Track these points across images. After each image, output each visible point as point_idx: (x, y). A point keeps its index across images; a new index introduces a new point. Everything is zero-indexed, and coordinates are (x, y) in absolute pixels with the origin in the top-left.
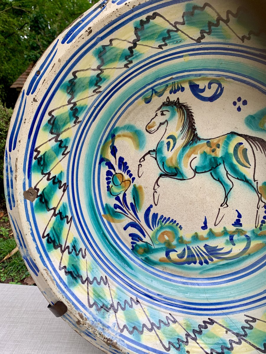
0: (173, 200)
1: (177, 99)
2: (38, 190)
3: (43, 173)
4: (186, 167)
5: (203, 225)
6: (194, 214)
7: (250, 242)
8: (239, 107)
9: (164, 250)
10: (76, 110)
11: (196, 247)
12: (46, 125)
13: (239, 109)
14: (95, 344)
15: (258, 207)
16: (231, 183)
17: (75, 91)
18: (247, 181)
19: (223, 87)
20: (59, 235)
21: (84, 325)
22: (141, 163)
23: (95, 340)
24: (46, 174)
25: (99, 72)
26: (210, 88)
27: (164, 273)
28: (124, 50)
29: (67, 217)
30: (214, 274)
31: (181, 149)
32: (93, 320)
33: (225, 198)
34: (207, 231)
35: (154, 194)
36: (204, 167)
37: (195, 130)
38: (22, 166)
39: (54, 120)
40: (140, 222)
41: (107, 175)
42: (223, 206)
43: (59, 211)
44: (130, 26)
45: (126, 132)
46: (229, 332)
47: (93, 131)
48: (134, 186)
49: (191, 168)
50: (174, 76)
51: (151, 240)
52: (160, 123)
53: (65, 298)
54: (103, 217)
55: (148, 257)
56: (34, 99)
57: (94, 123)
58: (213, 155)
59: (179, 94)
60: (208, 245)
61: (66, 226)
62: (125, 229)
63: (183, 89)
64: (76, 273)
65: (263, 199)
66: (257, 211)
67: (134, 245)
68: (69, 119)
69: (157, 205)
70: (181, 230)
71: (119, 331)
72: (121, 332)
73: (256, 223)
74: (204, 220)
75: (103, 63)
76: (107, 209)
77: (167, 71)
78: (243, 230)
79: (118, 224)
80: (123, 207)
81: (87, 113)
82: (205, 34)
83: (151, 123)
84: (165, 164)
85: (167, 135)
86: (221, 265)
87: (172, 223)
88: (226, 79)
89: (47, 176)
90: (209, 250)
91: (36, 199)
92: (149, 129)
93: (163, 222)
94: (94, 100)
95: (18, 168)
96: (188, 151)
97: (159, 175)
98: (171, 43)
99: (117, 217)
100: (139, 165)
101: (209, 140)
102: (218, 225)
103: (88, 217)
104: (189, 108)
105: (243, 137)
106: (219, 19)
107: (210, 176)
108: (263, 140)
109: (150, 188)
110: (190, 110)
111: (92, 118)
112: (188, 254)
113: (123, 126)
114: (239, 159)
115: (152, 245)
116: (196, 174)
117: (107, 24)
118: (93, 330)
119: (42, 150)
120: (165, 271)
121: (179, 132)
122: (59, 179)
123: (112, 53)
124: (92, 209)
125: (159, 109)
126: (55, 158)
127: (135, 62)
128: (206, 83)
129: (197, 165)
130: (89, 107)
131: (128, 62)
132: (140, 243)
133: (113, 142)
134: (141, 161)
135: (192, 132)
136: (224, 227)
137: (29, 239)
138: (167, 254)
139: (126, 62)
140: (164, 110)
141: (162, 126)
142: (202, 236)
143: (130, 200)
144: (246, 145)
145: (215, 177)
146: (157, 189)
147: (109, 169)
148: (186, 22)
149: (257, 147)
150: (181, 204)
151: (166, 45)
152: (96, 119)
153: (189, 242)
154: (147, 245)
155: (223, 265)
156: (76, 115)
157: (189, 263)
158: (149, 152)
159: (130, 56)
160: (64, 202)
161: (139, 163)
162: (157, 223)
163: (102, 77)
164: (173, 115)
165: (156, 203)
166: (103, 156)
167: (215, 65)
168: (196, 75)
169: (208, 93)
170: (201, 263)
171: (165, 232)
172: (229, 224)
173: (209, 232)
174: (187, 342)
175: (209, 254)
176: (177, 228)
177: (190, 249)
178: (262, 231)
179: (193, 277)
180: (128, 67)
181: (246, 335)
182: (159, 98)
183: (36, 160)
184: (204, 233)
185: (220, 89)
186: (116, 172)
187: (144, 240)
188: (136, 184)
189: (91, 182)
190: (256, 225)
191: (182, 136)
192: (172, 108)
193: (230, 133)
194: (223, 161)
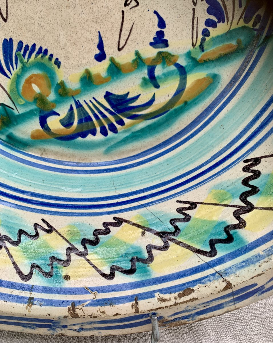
5: (98, 52)
6: (78, 29)
7: (185, 78)
9: (35, 115)
11: (90, 101)
15: (195, 1)
27: (44, 160)
30: (129, 152)
34: (106, 63)
42: (129, 4)
46: (146, 233)
51: (10, 98)
55: (11, 133)
60: (111, 94)
66: (194, 10)
69: (8, 20)
70: (59, 67)
73: (192, 38)
74: (97, 41)
78: (170, 54)
86: (138, 131)
87: (40, 55)
90: (115, 103)
93: (24, 55)
102: (124, 49)
112: (79, 116)
115: (14, 107)
120: (44, 156)
136: (136, 51)
138: (43, 122)
142: (99, 76)
150: (50, 10)
153: (78, 92)
154: (5, 109)
157: (84, 135)
162: (14, 62)
165: (5, 17)
170: (104, 132)
171: (31, 77)
172: (145, 44)
173: (110, 65)
174: (68, 260)
175: (115, 111)
176: (52, 64)
177: (81, 106)
178: (205, 52)
179: (95, 161)
181: (177, 231)
184: (101, 68)
190: (193, 41)
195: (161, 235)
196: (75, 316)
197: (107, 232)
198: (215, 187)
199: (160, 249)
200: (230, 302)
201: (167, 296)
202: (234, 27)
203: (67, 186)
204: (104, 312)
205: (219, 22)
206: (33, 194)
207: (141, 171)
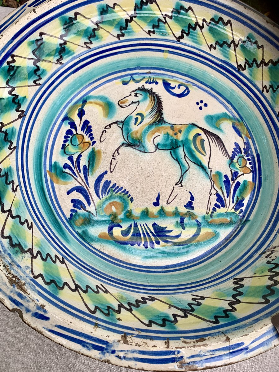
0: (131, 169)
1: (150, 88)
3: (7, 83)
4: (149, 141)
5: (156, 201)
6: (148, 187)
7: (200, 229)
9: (107, 223)
10: (64, 49)
11: (143, 225)
12: (32, 42)
13: (201, 108)
15: (211, 193)
16: (188, 165)
17: (70, 31)
18: (202, 167)
19: (190, 91)
22: (106, 130)
24: (11, 87)
25: (96, 27)
26: (179, 87)
27: (101, 252)
28: (122, 19)
29: (11, 142)
31: (147, 126)
33: (180, 178)
34: (158, 208)
35: (112, 160)
36: (165, 145)
37: (162, 114)
39: (41, 44)
40: (88, 187)
41: (66, 133)
42: (178, 185)
43: (6, 130)
45: (98, 101)
46: (172, 308)
47: (69, 83)
49: (154, 143)
51: (96, 210)
52: (133, 102)
54: (47, 172)
57: (73, 75)
58: (175, 137)
59: (153, 85)
60: (157, 225)
61: (7, 150)
62: (68, 193)
63: (157, 83)
65: (215, 186)
66: (210, 197)
67: (74, 213)
68: (54, 52)
69: (112, 173)
70: (132, 202)
71: (32, 276)
72: (34, 278)
73: (207, 209)
74: (157, 196)
76: (54, 167)
78: (194, 214)
79: (62, 186)
80: (74, 169)
81: (72, 60)
82: (185, 35)
83: (124, 100)
84: (130, 134)
85: (136, 112)
87: (124, 193)
88: (192, 86)
90: (157, 231)
92: (121, 104)
93: (114, 191)
94: (81, 51)
97: (122, 144)
98: (158, 33)
99: (63, 178)
100: (103, 131)
101: (173, 125)
103: (32, 161)
104: (160, 97)
105: (202, 130)
106: (197, 24)
107: (170, 154)
108: (218, 136)
109: (109, 154)
110: (160, 99)
111: (74, 69)
112: (134, 232)
113: (97, 96)
115: (96, 215)
116: (157, 150)
119: (18, 62)
120: (102, 250)
121: (148, 112)
122: (20, 102)
123: (112, 17)
125: (133, 91)
126: (25, 79)
127: (126, 37)
128: (177, 84)
129: (159, 142)
130: (75, 55)
131: (121, 34)
132: (81, 212)
133: (83, 106)
134: (107, 128)
135: (159, 115)
136: (176, 207)
138: (110, 229)
140: (138, 93)
141: (133, 104)
142: (152, 213)
143: (84, 162)
144: (204, 136)
145: (174, 156)
146: (116, 156)
147: (71, 128)
148: (173, 17)
149: (213, 140)
150: (137, 175)
151: (154, 32)
152: (76, 73)
153: (137, 218)
154: (89, 215)
156: (62, 54)
157: (132, 244)
158: (116, 123)
159: (124, 29)
160: (15, 127)
161: (104, 129)
162: (107, 192)
163: (96, 34)
164: (145, 99)
165: (112, 170)
166: (68, 116)
168: (169, 76)
169: (177, 91)
170: (146, 246)
171: (113, 202)
172: (182, 205)
173: (160, 209)
174: (120, 311)
175: (156, 235)
176: (128, 199)
177: (137, 226)
178: (213, 219)
179: (134, 263)
180: (119, 39)
181: (193, 310)
182: (136, 84)
183: (8, 66)
184: (155, 210)
185: (187, 91)
186: (77, 132)
187: (88, 208)
188: (96, 148)
189: (47, 132)
190: (207, 211)
191: (150, 116)
192: (145, 93)
193: (191, 124)
194: (183, 145)
195: (182, 310)
197: (144, 302)
198: (217, 290)
199: (181, 317)
201: (188, 340)
202: (229, 211)
204: (146, 343)
205: (222, 206)
207: (166, 276)
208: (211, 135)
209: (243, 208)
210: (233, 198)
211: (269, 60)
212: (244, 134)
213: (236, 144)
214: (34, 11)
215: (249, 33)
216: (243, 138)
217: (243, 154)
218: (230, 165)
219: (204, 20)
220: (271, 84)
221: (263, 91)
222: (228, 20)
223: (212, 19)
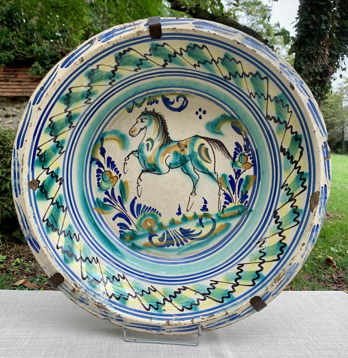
0: (153, 191)
2: (39, 182)
3: (43, 168)
4: (163, 163)
5: (178, 211)
6: (170, 202)
7: (215, 224)
8: (200, 116)
9: (147, 235)
10: (71, 117)
11: (173, 231)
12: (47, 129)
13: (200, 117)
14: (87, 309)
15: (220, 194)
16: (197, 175)
17: (70, 102)
18: (210, 174)
19: (188, 101)
20: (56, 221)
21: (79, 292)
22: (126, 162)
23: (88, 305)
24: (46, 169)
25: (89, 88)
26: (178, 101)
27: (148, 256)
28: (108, 72)
29: (63, 206)
30: (189, 254)
31: (158, 149)
32: (86, 289)
33: (194, 188)
34: (181, 216)
35: (137, 187)
36: (176, 163)
37: (168, 134)
38: (28, 160)
39: (53, 125)
40: (126, 212)
41: (97, 173)
42: (193, 194)
43: (56, 201)
44: (112, 57)
45: (113, 136)
46: (197, 294)
47: (85, 134)
48: (121, 181)
49: (167, 164)
50: (150, 92)
51: (136, 227)
52: (141, 129)
53: (62, 271)
54: (94, 209)
55: (134, 243)
56: (39, 108)
57: (85, 128)
58: (183, 153)
59: (154, 105)
60: (183, 229)
61: (62, 214)
62: (114, 219)
63: (157, 102)
64: (71, 252)
65: (223, 188)
66: (219, 198)
67: (122, 233)
68: (65, 124)
69: (141, 197)
70: (160, 216)
71: (108, 297)
72: (109, 298)
73: (219, 208)
74: (178, 207)
75: (92, 81)
76: (97, 202)
77: (144, 87)
78: (209, 214)
79: (108, 216)
80: (112, 200)
81: (80, 119)
82: (168, 62)
83: (133, 129)
84: (146, 161)
85: (146, 138)
86: (194, 245)
87: (153, 211)
88: (190, 94)
89: (47, 170)
90: (184, 233)
91: (38, 189)
92: (132, 133)
93: (146, 211)
94: (85, 109)
95: (24, 162)
96: (163, 150)
97: (141, 171)
98: (144, 68)
99: (106, 209)
100: (124, 163)
101: (179, 142)
103: (81, 208)
104: (163, 117)
105: (205, 139)
106: (175, 53)
109: (134, 183)
110: (164, 119)
111: (84, 123)
112: (167, 237)
113: (110, 131)
114: (203, 156)
115: (137, 231)
116: (171, 169)
117: (94, 55)
118: (86, 296)
119: (43, 149)
120: (148, 254)
121: (155, 135)
122: (56, 174)
123: (99, 74)
124: (84, 202)
125: (139, 118)
126: (53, 156)
127: (117, 81)
128: (175, 97)
129: (170, 162)
130: (81, 114)
131: (112, 81)
132: (127, 231)
133: (102, 144)
134: (126, 160)
135: (165, 135)
136: (194, 212)
137: (32, 221)
138: (150, 239)
139: (110, 81)
140: (143, 118)
141: (142, 131)
142: (178, 221)
143: (117, 193)
144: (207, 145)
145: (185, 171)
146: (140, 183)
147: (99, 167)
148: (152, 54)
149: (216, 146)
151: (140, 69)
152: (87, 125)
153: (168, 227)
155: (196, 245)
156: (71, 121)
157: (168, 246)
158: (132, 152)
159: (113, 77)
160: (61, 194)
161: (124, 162)
162: (141, 213)
163: (91, 92)
164: (150, 123)
165: (140, 195)
166: (93, 157)
167: (179, 83)
168: (167, 91)
169: (177, 105)
170: (178, 245)
171: (147, 219)
172: (198, 209)
173: (183, 217)
174: (164, 304)
175: (184, 236)
176: (157, 215)
177: (169, 233)
178: (224, 214)
179: (172, 258)
180: (112, 85)
181: (210, 293)
182: (139, 108)
183: (38, 157)
184: (179, 218)
185: (185, 102)
186: (105, 170)
187: (130, 227)
188: (122, 179)
189: (83, 178)
191: (158, 138)
192: (149, 116)
193: (194, 136)
194: (191, 158)
195: (203, 294)
196: (169, 325)
197: (180, 293)
198: (226, 275)
199: (202, 300)
200: (228, 321)
201: (204, 317)
202: (236, 205)
203: (160, 270)
204: (180, 323)
205: (230, 203)
206: (146, 274)
207: (195, 264)
208: (213, 142)
209: (248, 200)
210: (238, 193)
211: (249, 73)
212: (243, 131)
213: (237, 144)
214: (39, 109)
215: (224, 52)
216: (243, 136)
217: (244, 151)
218: (233, 165)
219: (181, 49)
220: (255, 92)
221: (251, 97)
222: (203, 45)
223: (188, 47)
